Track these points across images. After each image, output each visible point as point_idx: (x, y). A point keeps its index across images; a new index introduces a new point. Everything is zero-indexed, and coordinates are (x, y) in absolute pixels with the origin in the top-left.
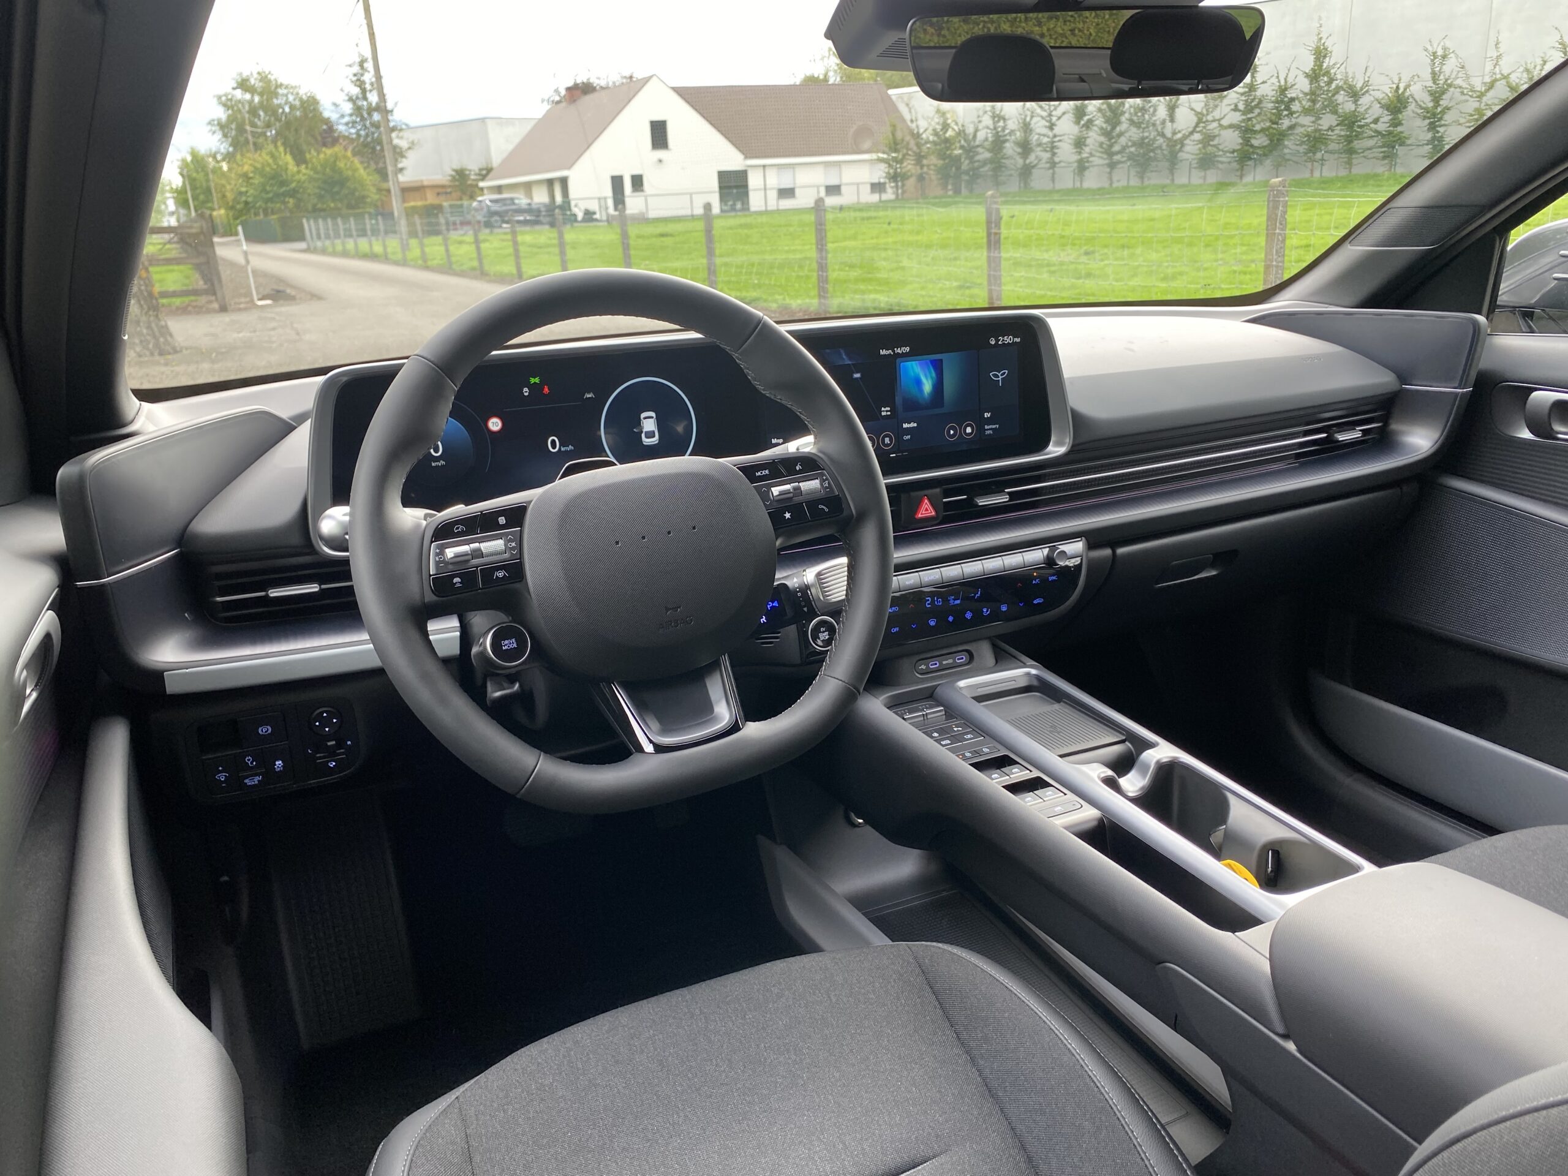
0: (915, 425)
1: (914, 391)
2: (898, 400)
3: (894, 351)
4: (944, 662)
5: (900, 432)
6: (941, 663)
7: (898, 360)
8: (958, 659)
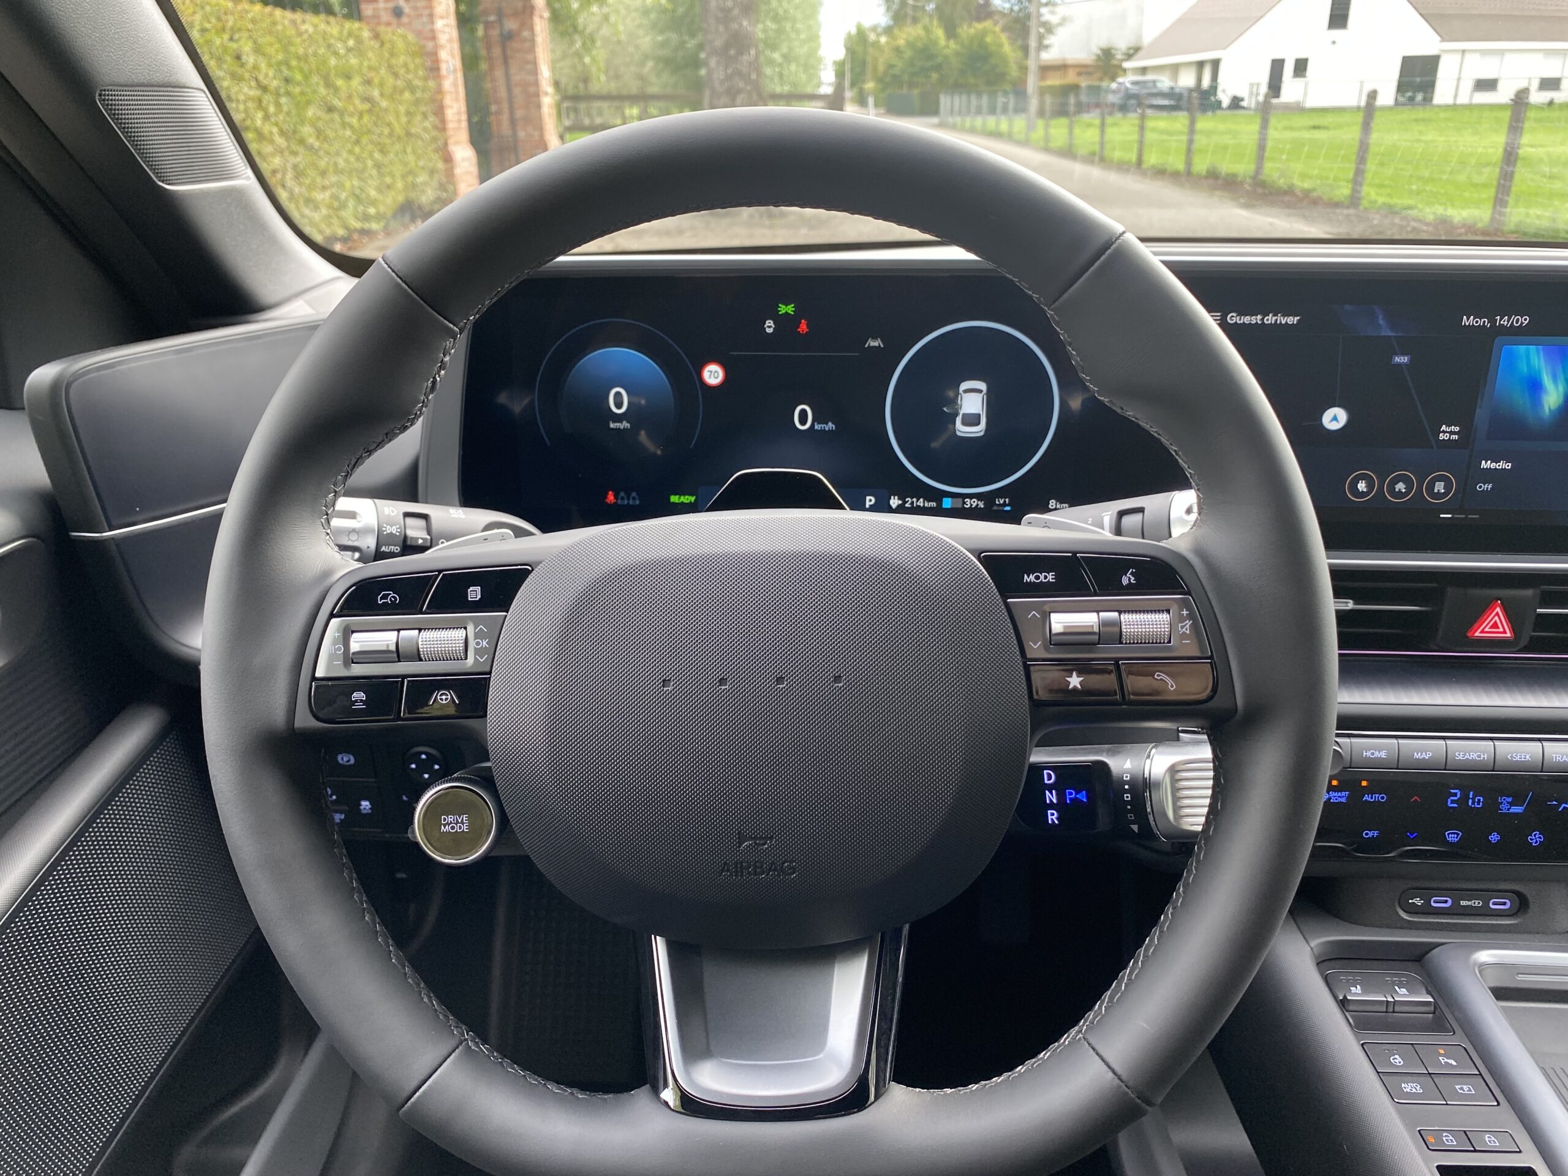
0: (1508, 466)
1: (1520, 400)
2: (1481, 415)
3: (1493, 321)
4: (1463, 903)
5: (1470, 475)
6: (1456, 902)
7: (1499, 340)
8: (1494, 904)
